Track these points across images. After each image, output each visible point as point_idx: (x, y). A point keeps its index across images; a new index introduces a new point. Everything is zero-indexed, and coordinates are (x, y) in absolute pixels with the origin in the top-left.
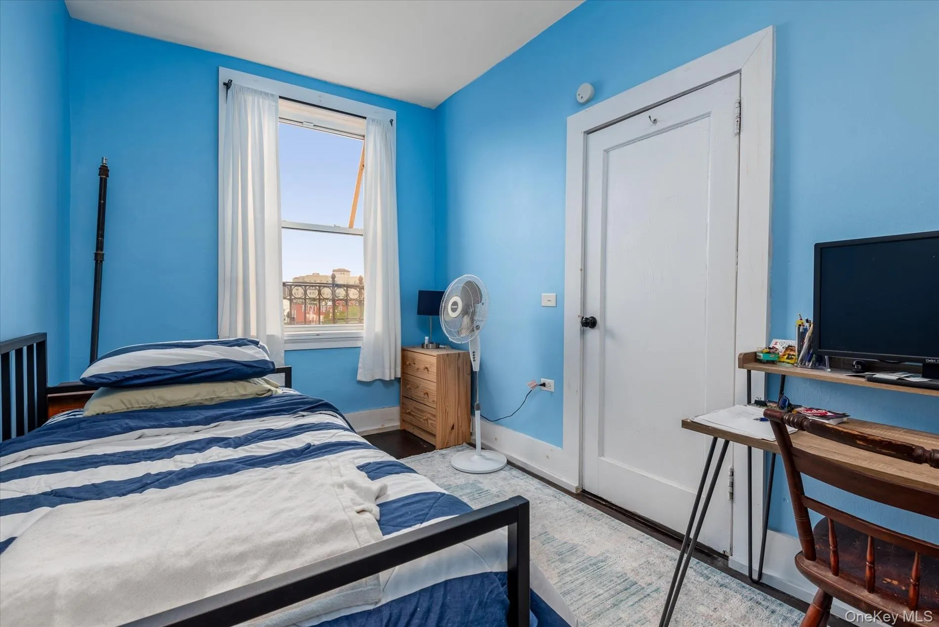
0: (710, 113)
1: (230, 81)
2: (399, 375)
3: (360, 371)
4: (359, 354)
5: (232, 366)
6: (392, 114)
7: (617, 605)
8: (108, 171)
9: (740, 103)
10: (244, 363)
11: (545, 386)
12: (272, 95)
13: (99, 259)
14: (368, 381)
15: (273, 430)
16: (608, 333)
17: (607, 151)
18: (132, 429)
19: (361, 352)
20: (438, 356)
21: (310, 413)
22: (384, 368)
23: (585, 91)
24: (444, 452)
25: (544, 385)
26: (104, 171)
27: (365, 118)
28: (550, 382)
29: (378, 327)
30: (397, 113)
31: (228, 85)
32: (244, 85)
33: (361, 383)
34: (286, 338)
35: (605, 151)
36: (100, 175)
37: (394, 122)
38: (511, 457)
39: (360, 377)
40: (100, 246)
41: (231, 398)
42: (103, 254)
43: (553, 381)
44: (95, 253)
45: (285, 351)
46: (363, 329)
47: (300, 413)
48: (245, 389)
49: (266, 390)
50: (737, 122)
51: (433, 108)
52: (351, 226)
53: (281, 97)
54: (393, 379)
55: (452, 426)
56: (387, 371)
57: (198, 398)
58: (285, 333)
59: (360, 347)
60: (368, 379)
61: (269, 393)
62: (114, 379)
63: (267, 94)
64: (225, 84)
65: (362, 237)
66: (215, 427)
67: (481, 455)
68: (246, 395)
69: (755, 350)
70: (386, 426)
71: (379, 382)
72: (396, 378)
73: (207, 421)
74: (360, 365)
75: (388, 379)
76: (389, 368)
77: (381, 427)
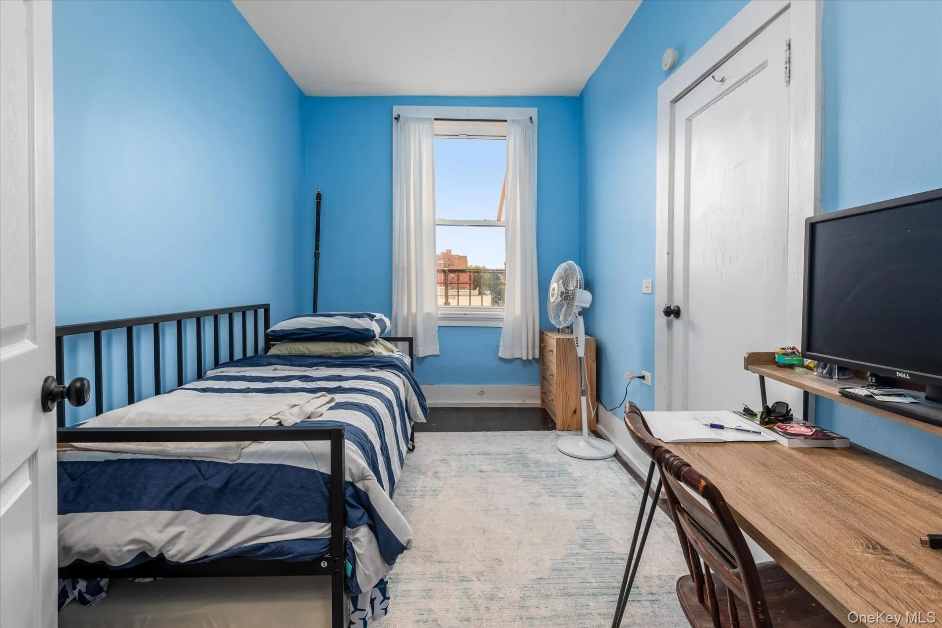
0: (766, 62)
1: (399, 116)
2: (537, 356)
3: (501, 348)
4: (501, 333)
5: (347, 332)
6: (533, 112)
7: (596, 595)
8: (321, 196)
9: (789, 45)
10: (355, 330)
11: (644, 379)
12: (429, 119)
13: (317, 256)
14: (508, 358)
15: (341, 376)
16: (691, 325)
17: (689, 120)
18: (271, 364)
19: (502, 331)
20: (558, 340)
21: (379, 370)
22: (522, 347)
23: (668, 57)
24: (562, 433)
25: (643, 377)
26: (319, 196)
27: (506, 121)
28: (648, 375)
29: (518, 311)
30: (538, 109)
31: (397, 119)
32: (409, 116)
33: (502, 359)
34: (439, 316)
35: (688, 119)
36: (316, 199)
37: (535, 120)
38: (620, 449)
39: (501, 354)
40: (317, 247)
41: (348, 354)
42: (319, 253)
43: (650, 374)
44: (315, 253)
45: (439, 326)
46: (504, 312)
47: (372, 368)
48: (357, 348)
49: (369, 351)
50: (786, 68)
51: (578, 95)
52: (499, 220)
53: (435, 119)
54: (530, 358)
55: (573, 410)
56: (524, 351)
57: (328, 352)
58: (439, 312)
59: (501, 328)
60: (508, 357)
61: (372, 354)
62: (281, 334)
63: (425, 119)
64: (396, 118)
65: (504, 228)
66: (316, 369)
67: (588, 442)
68: (357, 353)
69: (774, 351)
70: (527, 402)
71: (519, 361)
72: (534, 358)
73: (311, 366)
74: (501, 343)
75: (525, 358)
76: (526, 348)
77: (522, 402)
